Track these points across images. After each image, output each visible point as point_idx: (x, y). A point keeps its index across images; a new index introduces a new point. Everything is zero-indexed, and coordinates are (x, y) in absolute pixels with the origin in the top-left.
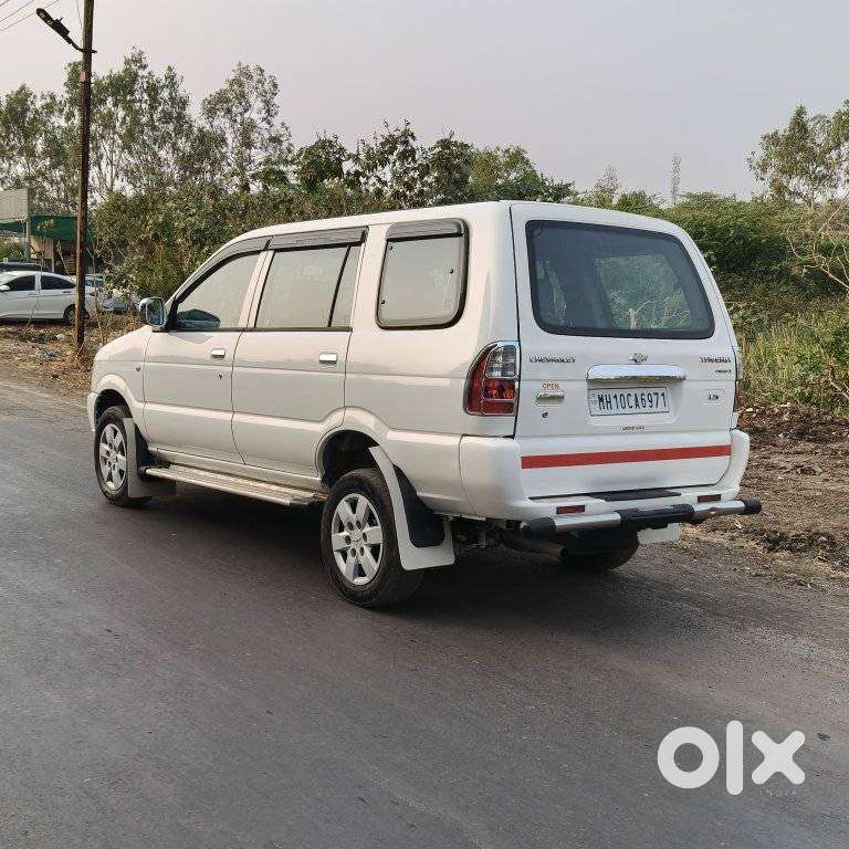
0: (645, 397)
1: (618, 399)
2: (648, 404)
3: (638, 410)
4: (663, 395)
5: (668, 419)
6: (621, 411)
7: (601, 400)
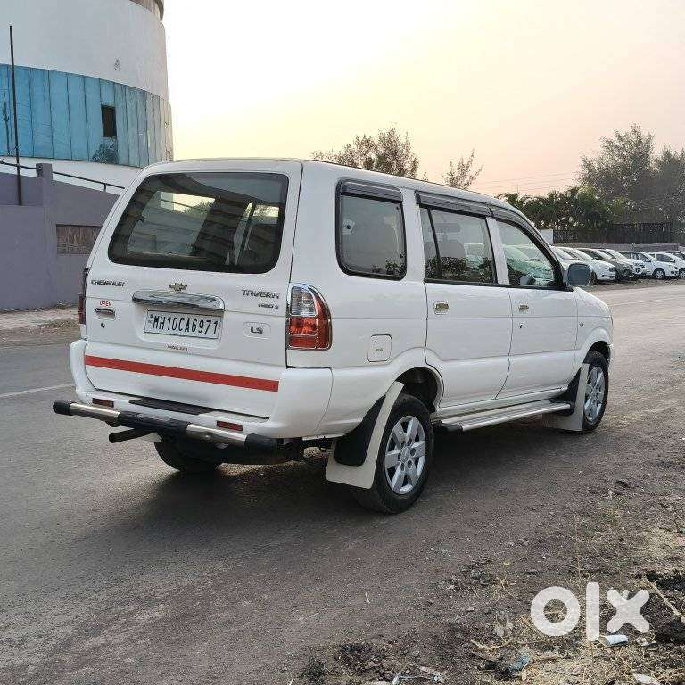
0: (197, 323)
1: (172, 321)
2: (198, 329)
3: (186, 333)
4: (216, 323)
5: (211, 345)
6: (171, 332)
7: (156, 320)
